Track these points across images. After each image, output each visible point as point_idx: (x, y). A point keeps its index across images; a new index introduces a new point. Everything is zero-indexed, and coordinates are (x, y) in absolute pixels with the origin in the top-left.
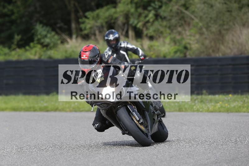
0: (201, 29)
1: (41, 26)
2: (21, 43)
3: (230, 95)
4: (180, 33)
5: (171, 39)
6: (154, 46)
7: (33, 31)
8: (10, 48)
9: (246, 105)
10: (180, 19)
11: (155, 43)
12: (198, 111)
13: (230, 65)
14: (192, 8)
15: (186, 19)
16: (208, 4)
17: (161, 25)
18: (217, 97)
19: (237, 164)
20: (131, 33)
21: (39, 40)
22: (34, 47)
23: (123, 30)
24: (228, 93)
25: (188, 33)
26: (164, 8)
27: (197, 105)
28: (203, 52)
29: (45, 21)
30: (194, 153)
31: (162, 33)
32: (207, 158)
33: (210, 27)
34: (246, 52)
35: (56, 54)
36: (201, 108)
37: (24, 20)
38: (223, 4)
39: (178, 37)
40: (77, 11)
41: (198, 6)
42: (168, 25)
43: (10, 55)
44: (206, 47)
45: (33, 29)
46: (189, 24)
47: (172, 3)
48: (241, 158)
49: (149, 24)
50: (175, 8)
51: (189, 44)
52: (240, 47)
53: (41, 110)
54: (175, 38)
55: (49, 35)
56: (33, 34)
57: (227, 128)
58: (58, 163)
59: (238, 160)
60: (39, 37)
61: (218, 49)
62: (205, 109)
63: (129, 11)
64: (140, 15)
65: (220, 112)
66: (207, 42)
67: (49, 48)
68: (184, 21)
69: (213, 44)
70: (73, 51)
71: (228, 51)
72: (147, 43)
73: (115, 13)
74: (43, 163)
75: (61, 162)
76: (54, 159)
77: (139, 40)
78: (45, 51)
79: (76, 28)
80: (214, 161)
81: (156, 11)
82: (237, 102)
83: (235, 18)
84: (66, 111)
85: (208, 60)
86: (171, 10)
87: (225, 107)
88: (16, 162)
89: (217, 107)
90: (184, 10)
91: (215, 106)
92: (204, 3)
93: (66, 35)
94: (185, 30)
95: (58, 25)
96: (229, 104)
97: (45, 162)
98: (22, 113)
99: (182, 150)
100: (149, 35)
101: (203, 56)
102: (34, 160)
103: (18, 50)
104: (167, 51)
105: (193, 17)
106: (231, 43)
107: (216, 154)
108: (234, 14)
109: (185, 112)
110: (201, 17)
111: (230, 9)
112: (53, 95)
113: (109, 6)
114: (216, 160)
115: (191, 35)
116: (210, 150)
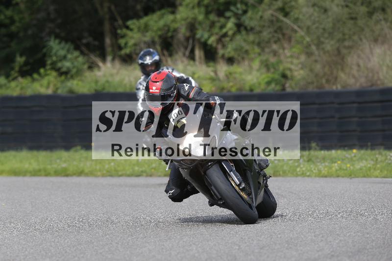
0: (308, 46)
1: (57, 41)
2: (25, 68)
3: (355, 151)
4: (275, 53)
5: (262, 62)
6: (235, 73)
7: (45, 50)
8: (7, 76)
9: (378, 166)
10: (276, 32)
11: (236, 69)
12: (303, 175)
13: (354, 103)
14: (295, 14)
15: (285, 31)
16: (320, 7)
17: (245, 41)
18: (334, 153)
19: (365, 258)
20: (198, 53)
21: (53, 64)
22: (46, 75)
23: (186, 48)
24: (351, 147)
25: (288, 53)
26: (250, 14)
27: (302, 166)
28: (312, 83)
29: (63, 34)
30: (297, 241)
31: (247, 52)
32: (318, 249)
33: (323, 43)
34: (379, 82)
35: (81, 86)
36: (308, 171)
37: (30, 32)
38: (342, 6)
39: (273, 60)
40: (113, 19)
41: (304, 10)
42: (257, 40)
43: (7, 88)
44: (317, 75)
45: (44, 47)
46: (290, 39)
47: (263, 6)
48: (370, 248)
49: (227, 39)
50: (268, 14)
51: (290, 70)
52: (370, 75)
53: (57, 173)
54: (267, 60)
55: (69, 56)
56: (45, 55)
57: (349, 202)
58: (83, 257)
59: (367, 252)
60: (54, 58)
61: (336, 78)
62: (314, 171)
63: (195, 19)
64: (213, 24)
65: (338, 176)
66: (318, 67)
67: (69, 76)
68: (281, 34)
69: (327, 69)
70: (107, 82)
71: (351, 81)
72: (223, 69)
73: (174, 21)
74: (60, 256)
75: (89, 256)
76: (77, 251)
77: (211, 64)
78: (62, 82)
79: (112, 45)
80: (329, 254)
81: (239, 19)
82: (364, 161)
83: (362, 30)
84: (96, 176)
85: (319, 95)
86: (261, 17)
87: (346, 170)
88: (18, 256)
89: (334, 169)
90: (281, 17)
91: (331, 168)
92: (314, 5)
93: (96, 56)
94: (284, 49)
95: (84, 41)
96: (353, 165)
97: (63, 255)
98: (28, 179)
99: (279, 236)
100: (227, 55)
101: (311, 89)
102: (46, 253)
103: (20, 79)
104: (255, 80)
105: (296, 27)
106: (355, 68)
107: (332, 243)
108: (360, 22)
109: (283, 176)
110: (308, 28)
111: (354, 16)
112: (76, 151)
113: (163, 11)
114: (332, 252)
115: (292, 56)
116: (323, 237)
